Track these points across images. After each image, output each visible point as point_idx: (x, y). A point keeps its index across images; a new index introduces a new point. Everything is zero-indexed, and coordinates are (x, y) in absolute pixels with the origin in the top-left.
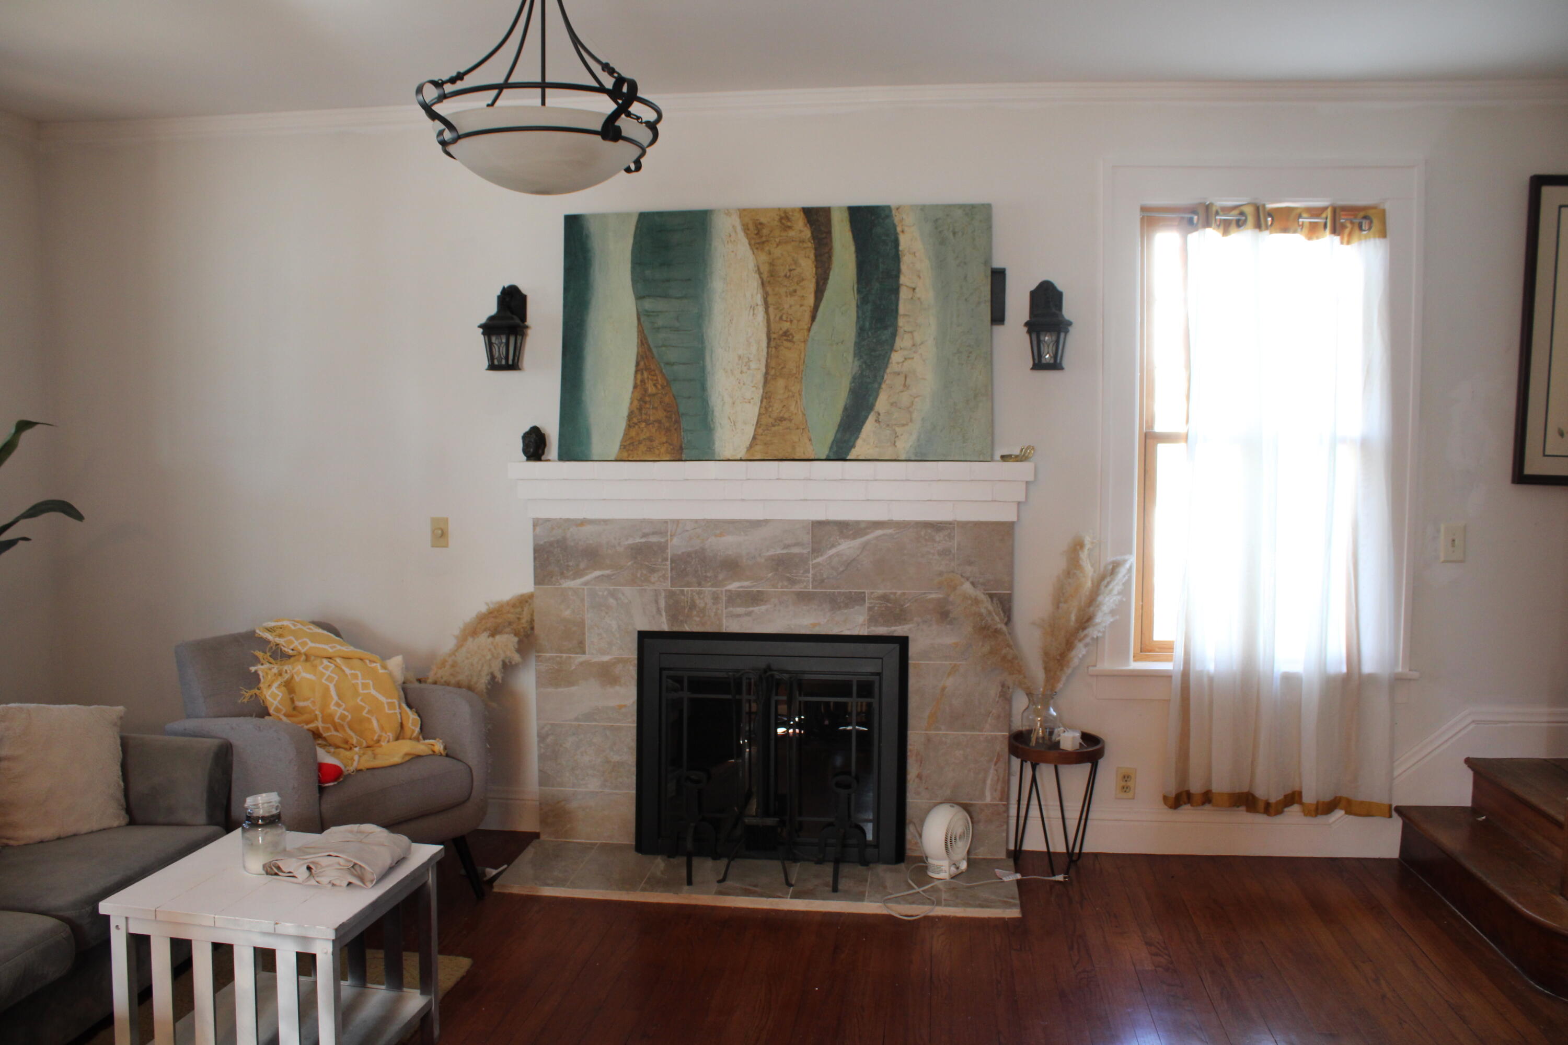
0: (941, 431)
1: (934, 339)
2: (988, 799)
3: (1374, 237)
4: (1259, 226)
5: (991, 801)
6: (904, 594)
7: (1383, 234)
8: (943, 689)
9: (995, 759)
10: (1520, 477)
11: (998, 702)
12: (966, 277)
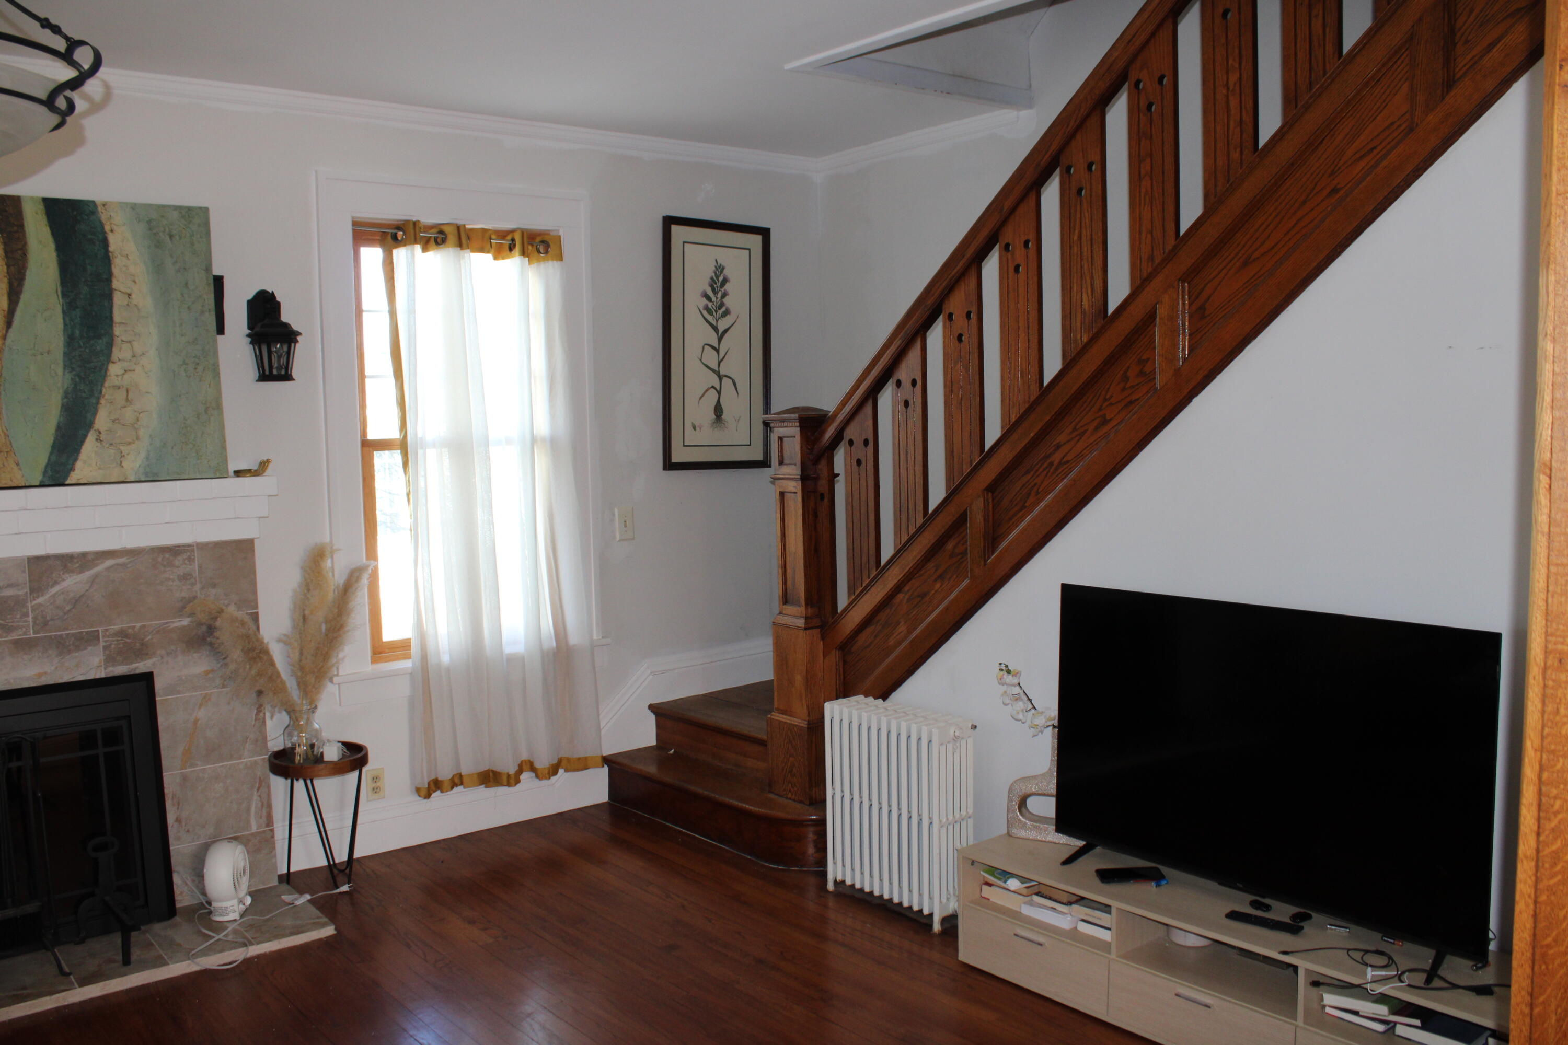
0: (172, 448)
1: (157, 349)
2: (254, 829)
3: (553, 260)
4: (460, 245)
5: (257, 829)
6: (144, 626)
7: (560, 257)
8: (196, 721)
9: (257, 785)
10: (669, 465)
11: (254, 726)
12: (186, 284)
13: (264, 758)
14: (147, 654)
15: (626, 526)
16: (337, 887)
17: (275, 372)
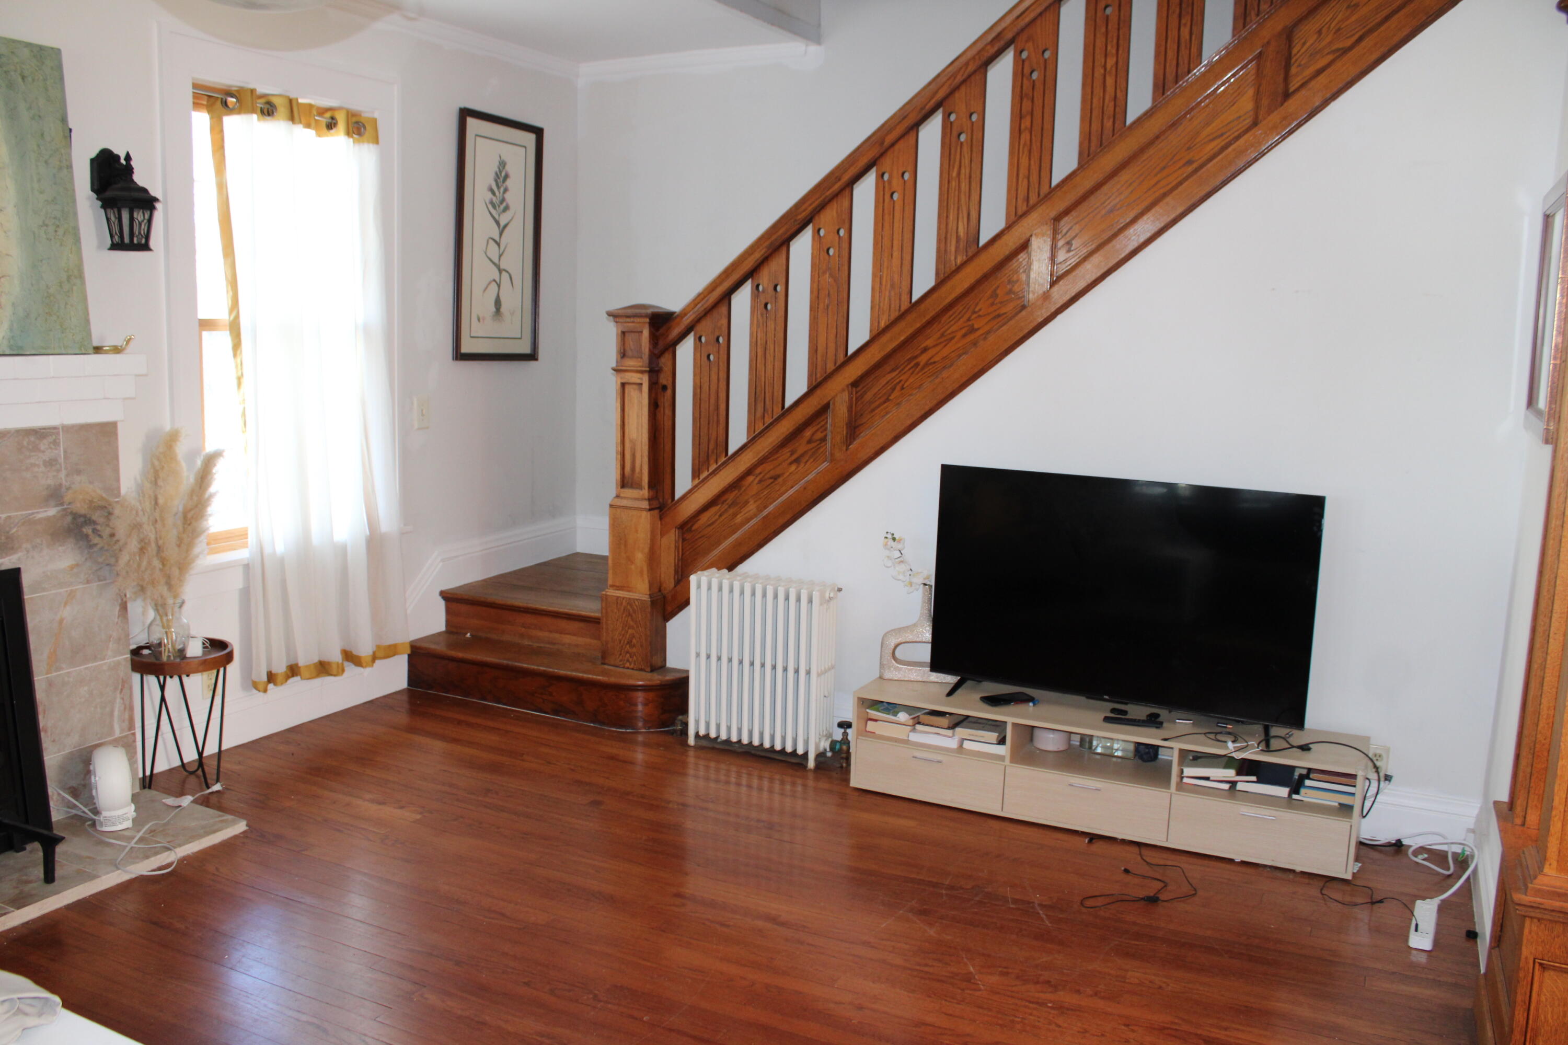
0: (36, 319)
1: (15, 206)
2: (117, 733)
3: (368, 142)
4: (292, 118)
5: (120, 734)
6: (9, 517)
7: (376, 140)
8: (61, 621)
9: (120, 687)
10: (460, 356)
11: (117, 623)
12: (42, 135)
13: (127, 658)
14: (12, 548)
15: (423, 415)
16: (208, 788)
17: (135, 241)
